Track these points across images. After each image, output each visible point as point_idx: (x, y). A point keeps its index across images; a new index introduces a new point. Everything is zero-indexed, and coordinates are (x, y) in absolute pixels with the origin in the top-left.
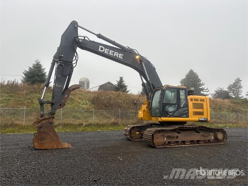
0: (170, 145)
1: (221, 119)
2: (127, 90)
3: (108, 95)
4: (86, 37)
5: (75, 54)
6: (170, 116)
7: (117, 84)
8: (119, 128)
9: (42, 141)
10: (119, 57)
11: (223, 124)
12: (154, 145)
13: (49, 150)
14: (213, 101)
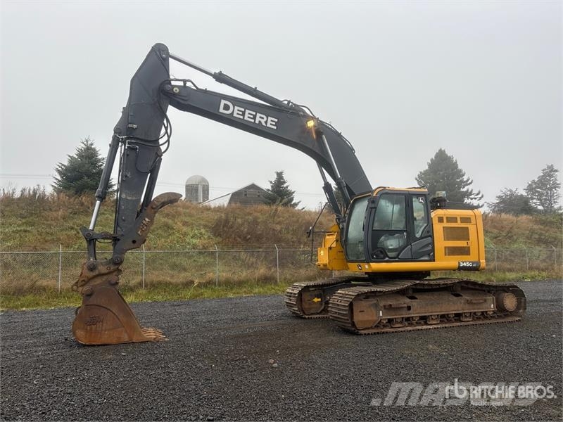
0: (392, 328)
1: (512, 261)
2: (293, 202)
3: (249, 214)
4: (189, 81)
5: (165, 122)
6: (392, 260)
7: (270, 188)
8: (277, 288)
9: (94, 327)
10: (269, 125)
11: (517, 271)
12: (353, 329)
13: (112, 347)
14: (492, 220)
